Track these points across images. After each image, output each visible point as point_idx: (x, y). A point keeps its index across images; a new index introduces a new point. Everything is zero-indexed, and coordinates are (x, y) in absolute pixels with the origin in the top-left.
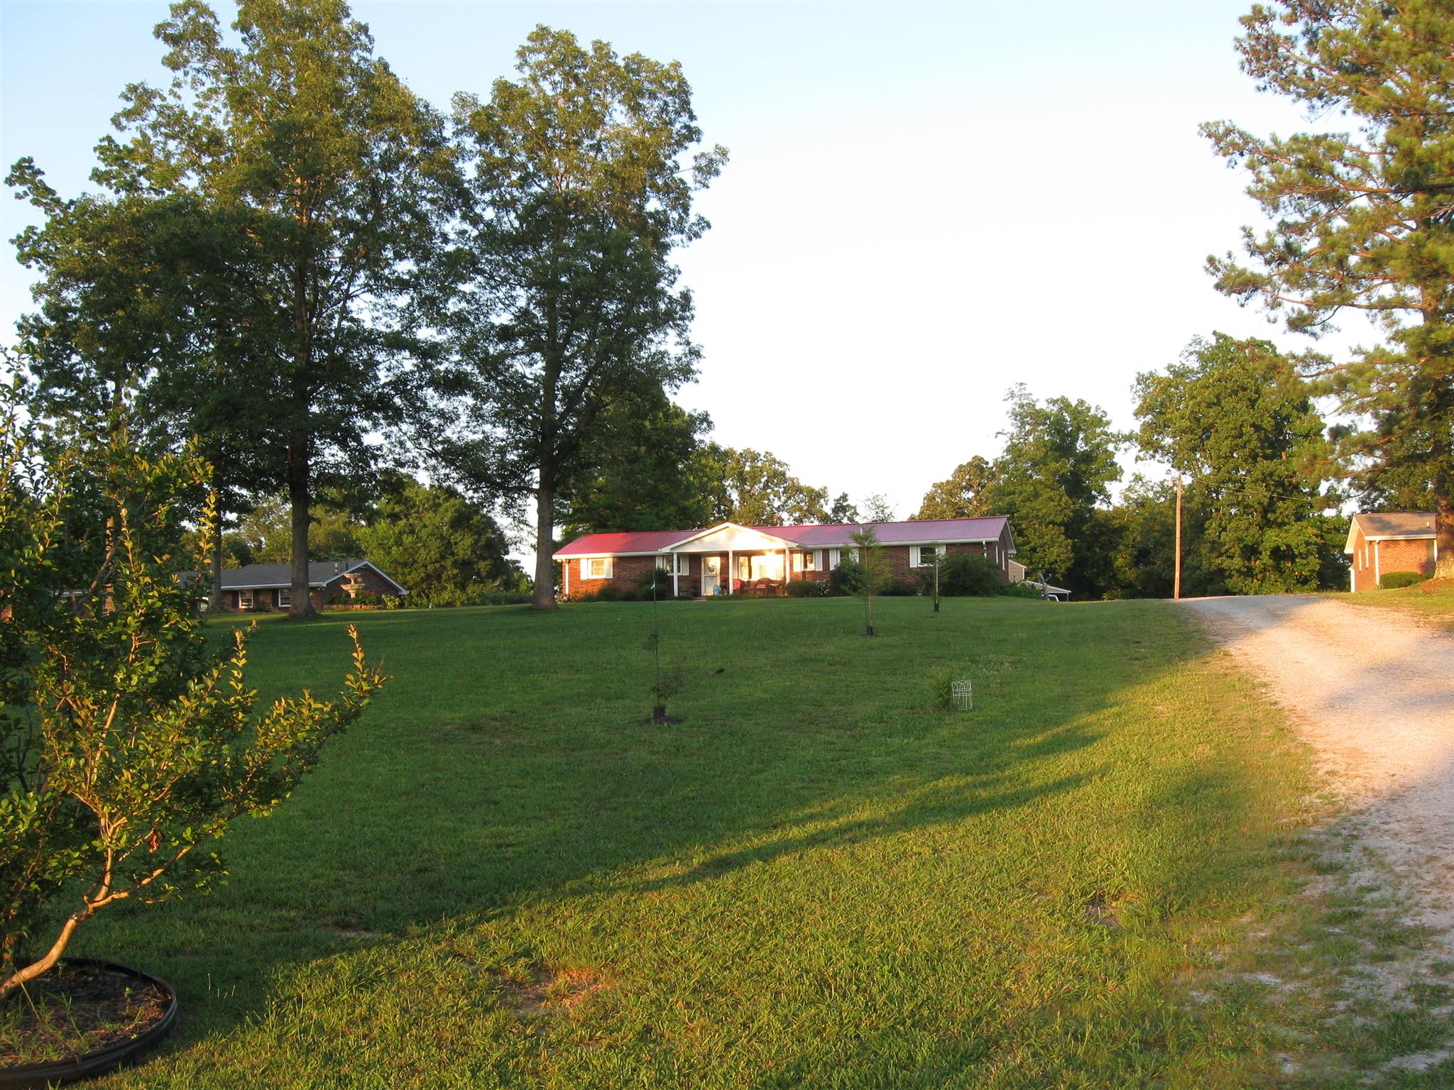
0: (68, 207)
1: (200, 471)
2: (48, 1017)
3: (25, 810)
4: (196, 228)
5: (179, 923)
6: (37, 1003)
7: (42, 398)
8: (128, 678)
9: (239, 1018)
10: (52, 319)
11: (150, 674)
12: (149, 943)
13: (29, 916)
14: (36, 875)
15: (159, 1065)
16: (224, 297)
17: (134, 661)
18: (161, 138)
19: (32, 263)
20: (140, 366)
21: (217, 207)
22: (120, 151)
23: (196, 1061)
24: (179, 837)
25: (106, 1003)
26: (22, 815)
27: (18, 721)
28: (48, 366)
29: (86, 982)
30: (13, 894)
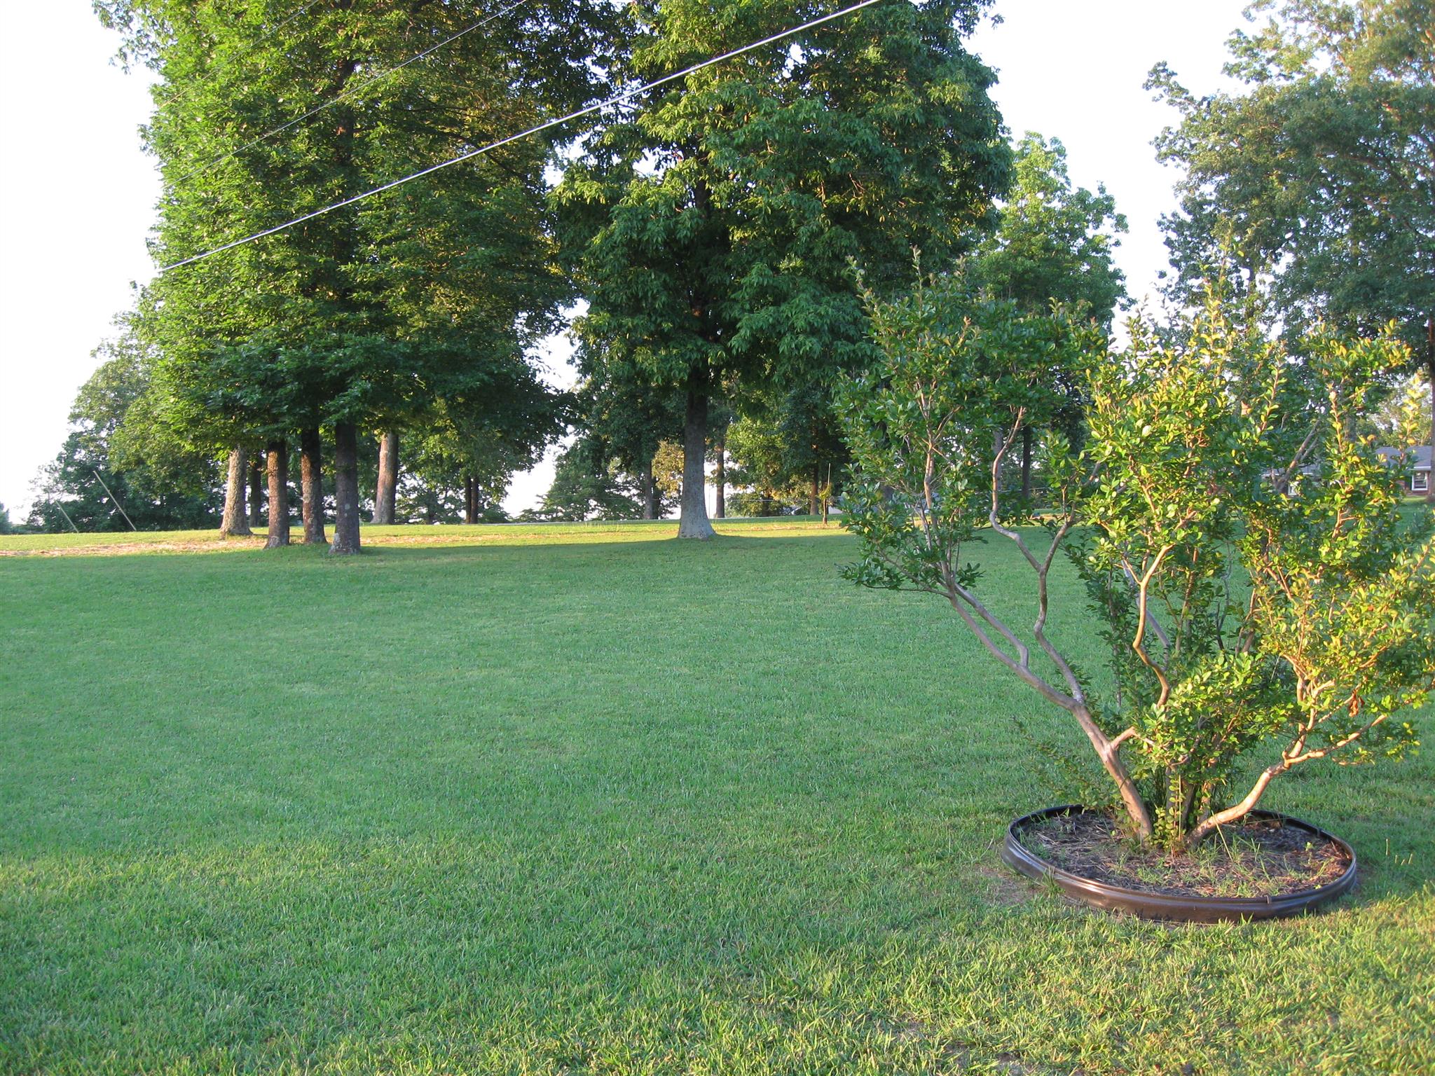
0: (1201, 104)
1: (1396, 353)
2: (1238, 860)
3: (1240, 668)
4: (1331, 110)
5: (1349, 791)
6: (1230, 845)
7: (1180, 289)
8: (1331, 552)
9: (1416, 885)
10: (1189, 213)
11: (1353, 550)
12: (1322, 805)
13: (1225, 766)
14: (1235, 729)
15: (1341, 917)
16: (1358, 176)
17: (1337, 536)
18: (1292, 24)
19: (1169, 161)
20: (1273, 252)
21: (1351, 86)
22: (1249, 42)
23: (1376, 919)
24: (1378, 704)
25: (1289, 854)
26: (1236, 672)
27: (1220, 588)
28: (1186, 258)
29: (1268, 833)
30: (1214, 744)
